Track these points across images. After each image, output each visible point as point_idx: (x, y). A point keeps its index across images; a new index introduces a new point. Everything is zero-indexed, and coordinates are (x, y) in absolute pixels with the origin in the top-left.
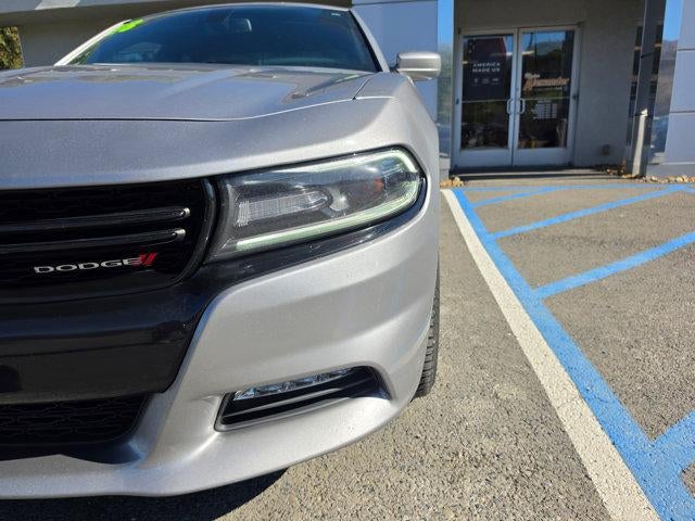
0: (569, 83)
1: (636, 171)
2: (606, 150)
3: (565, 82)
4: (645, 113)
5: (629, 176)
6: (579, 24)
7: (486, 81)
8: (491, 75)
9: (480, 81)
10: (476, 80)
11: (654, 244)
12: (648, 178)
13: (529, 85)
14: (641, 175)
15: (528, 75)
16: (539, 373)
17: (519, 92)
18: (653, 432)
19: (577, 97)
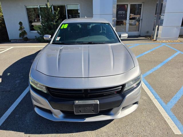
0: (140, 16)
1: (155, 39)
2: (148, 32)
3: (139, 16)
4: (157, 26)
5: (153, 40)
6: (143, 2)
7: (121, 15)
8: (123, 14)
9: (120, 16)
10: (119, 15)
11: (161, 62)
12: (157, 41)
13: (131, 17)
14: (156, 40)
15: (131, 14)
16: (148, 94)
17: (129, 19)
18: (166, 104)
19: (142, 20)
